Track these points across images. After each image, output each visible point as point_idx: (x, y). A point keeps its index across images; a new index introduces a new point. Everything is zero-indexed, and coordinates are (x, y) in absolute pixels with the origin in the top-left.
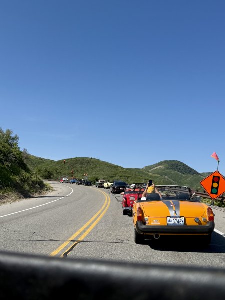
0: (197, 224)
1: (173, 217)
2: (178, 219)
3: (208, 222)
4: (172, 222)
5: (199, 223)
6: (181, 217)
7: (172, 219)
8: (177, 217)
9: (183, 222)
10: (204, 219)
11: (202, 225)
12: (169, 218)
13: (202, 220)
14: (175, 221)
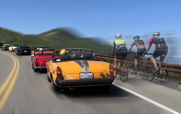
0: (102, 77)
1: (84, 73)
2: (88, 74)
3: (109, 76)
4: (84, 76)
5: (103, 76)
6: (90, 73)
7: (83, 75)
8: (87, 73)
9: (91, 76)
10: (106, 73)
11: (105, 78)
12: (81, 74)
13: (105, 74)
14: (86, 76)
